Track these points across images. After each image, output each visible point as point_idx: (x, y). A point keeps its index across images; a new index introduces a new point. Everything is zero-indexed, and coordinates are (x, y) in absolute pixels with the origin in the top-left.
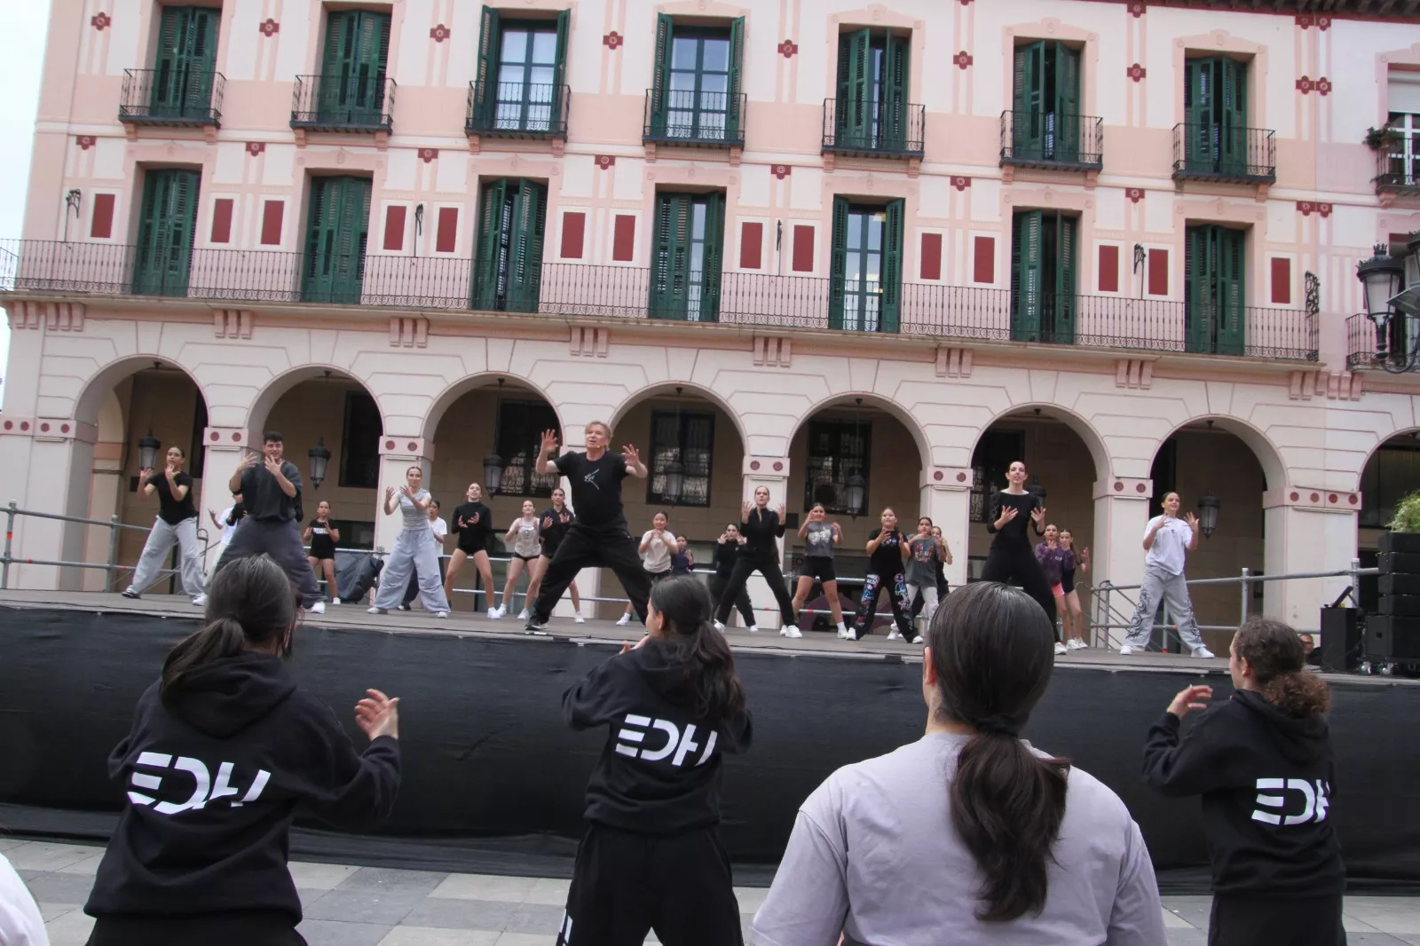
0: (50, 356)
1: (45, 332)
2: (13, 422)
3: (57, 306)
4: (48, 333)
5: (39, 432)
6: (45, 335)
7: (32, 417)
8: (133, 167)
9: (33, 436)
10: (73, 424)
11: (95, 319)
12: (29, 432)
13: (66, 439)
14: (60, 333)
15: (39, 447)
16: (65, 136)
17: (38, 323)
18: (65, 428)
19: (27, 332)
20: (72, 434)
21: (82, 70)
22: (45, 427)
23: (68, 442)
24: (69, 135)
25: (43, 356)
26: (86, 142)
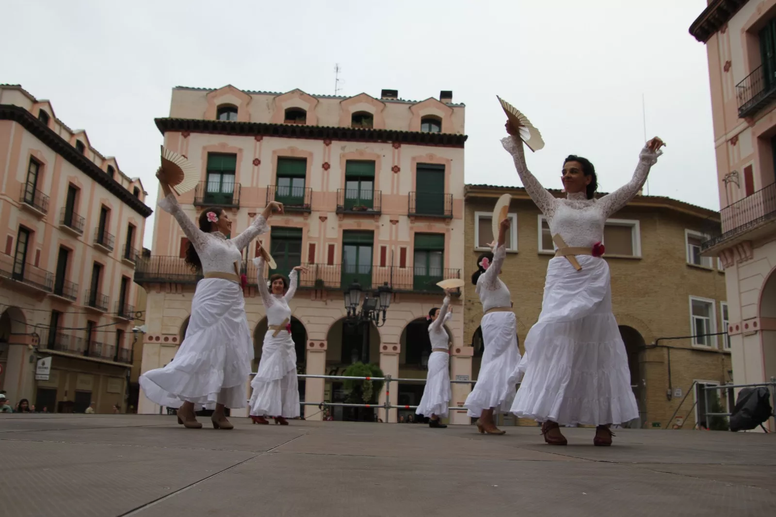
0: (743, 279)
1: (737, 265)
2: (733, 326)
3: (736, 246)
4: (740, 265)
5: (745, 330)
6: (738, 268)
7: (740, 321)
8: (756, 140)
9: (742, 333)
10: (758, 320)
11: (757, 248)
12: (739, 331)
13: (756, 331)
14: (745, 263)
15: (747, 339)
16: (725, 144)
17: (733, 261)
18: (755, 324)
19: (731, 268)
20: (758, 328)
21: (726, 101)
22: (747, 326)
23: (758, 333)
24: (727, 141)
25: (739, 281)
26: (734, 140)
